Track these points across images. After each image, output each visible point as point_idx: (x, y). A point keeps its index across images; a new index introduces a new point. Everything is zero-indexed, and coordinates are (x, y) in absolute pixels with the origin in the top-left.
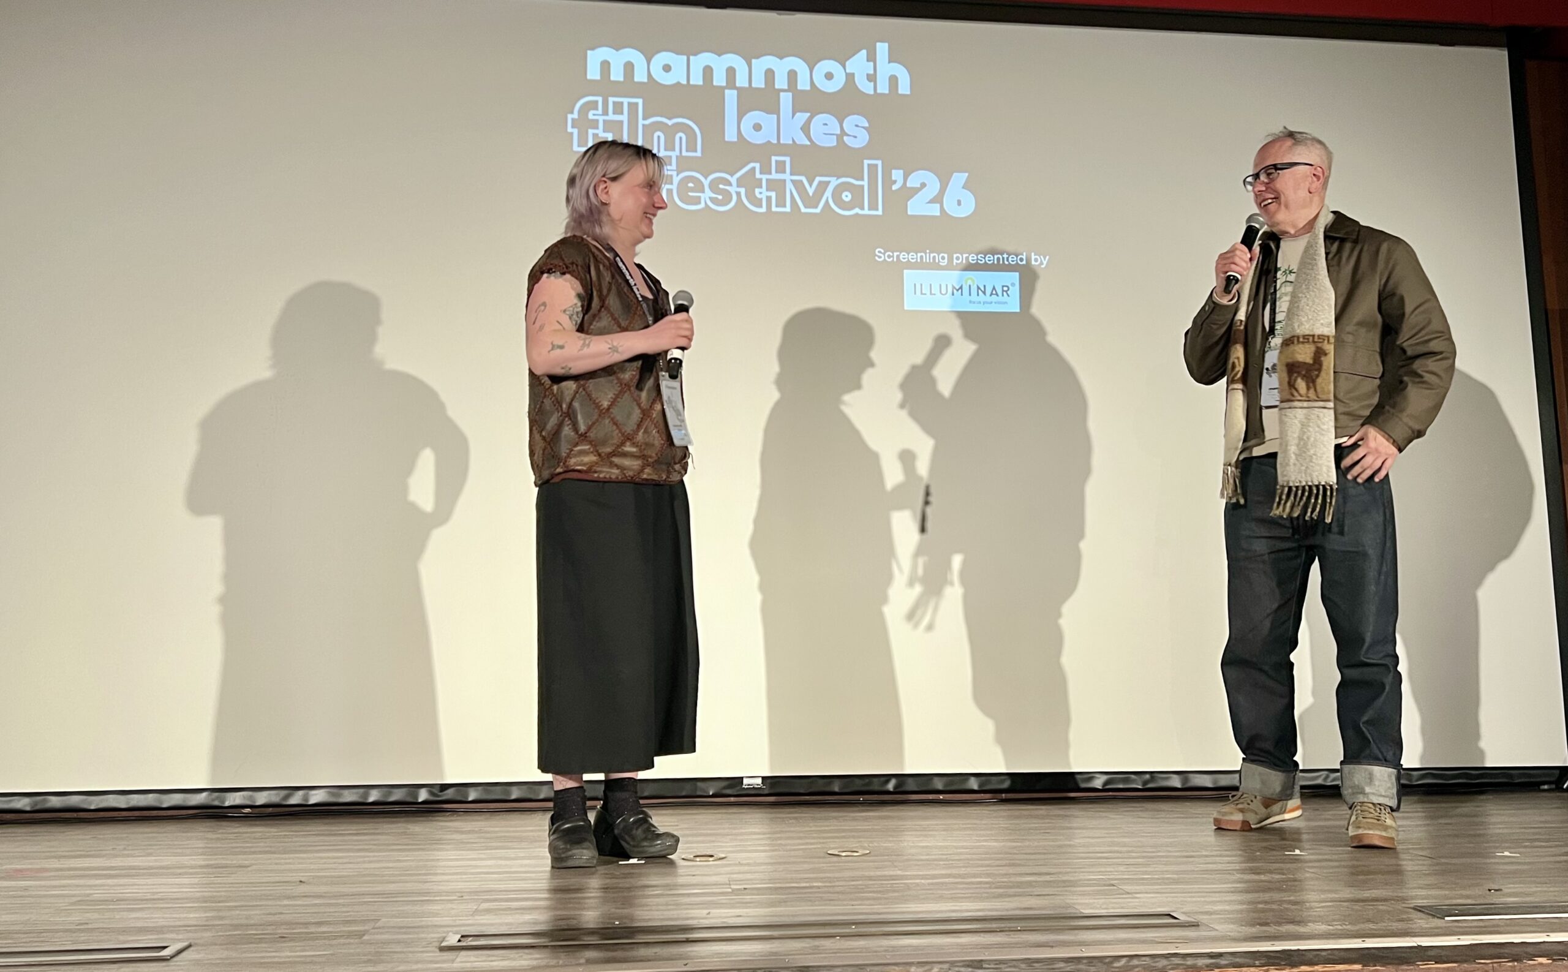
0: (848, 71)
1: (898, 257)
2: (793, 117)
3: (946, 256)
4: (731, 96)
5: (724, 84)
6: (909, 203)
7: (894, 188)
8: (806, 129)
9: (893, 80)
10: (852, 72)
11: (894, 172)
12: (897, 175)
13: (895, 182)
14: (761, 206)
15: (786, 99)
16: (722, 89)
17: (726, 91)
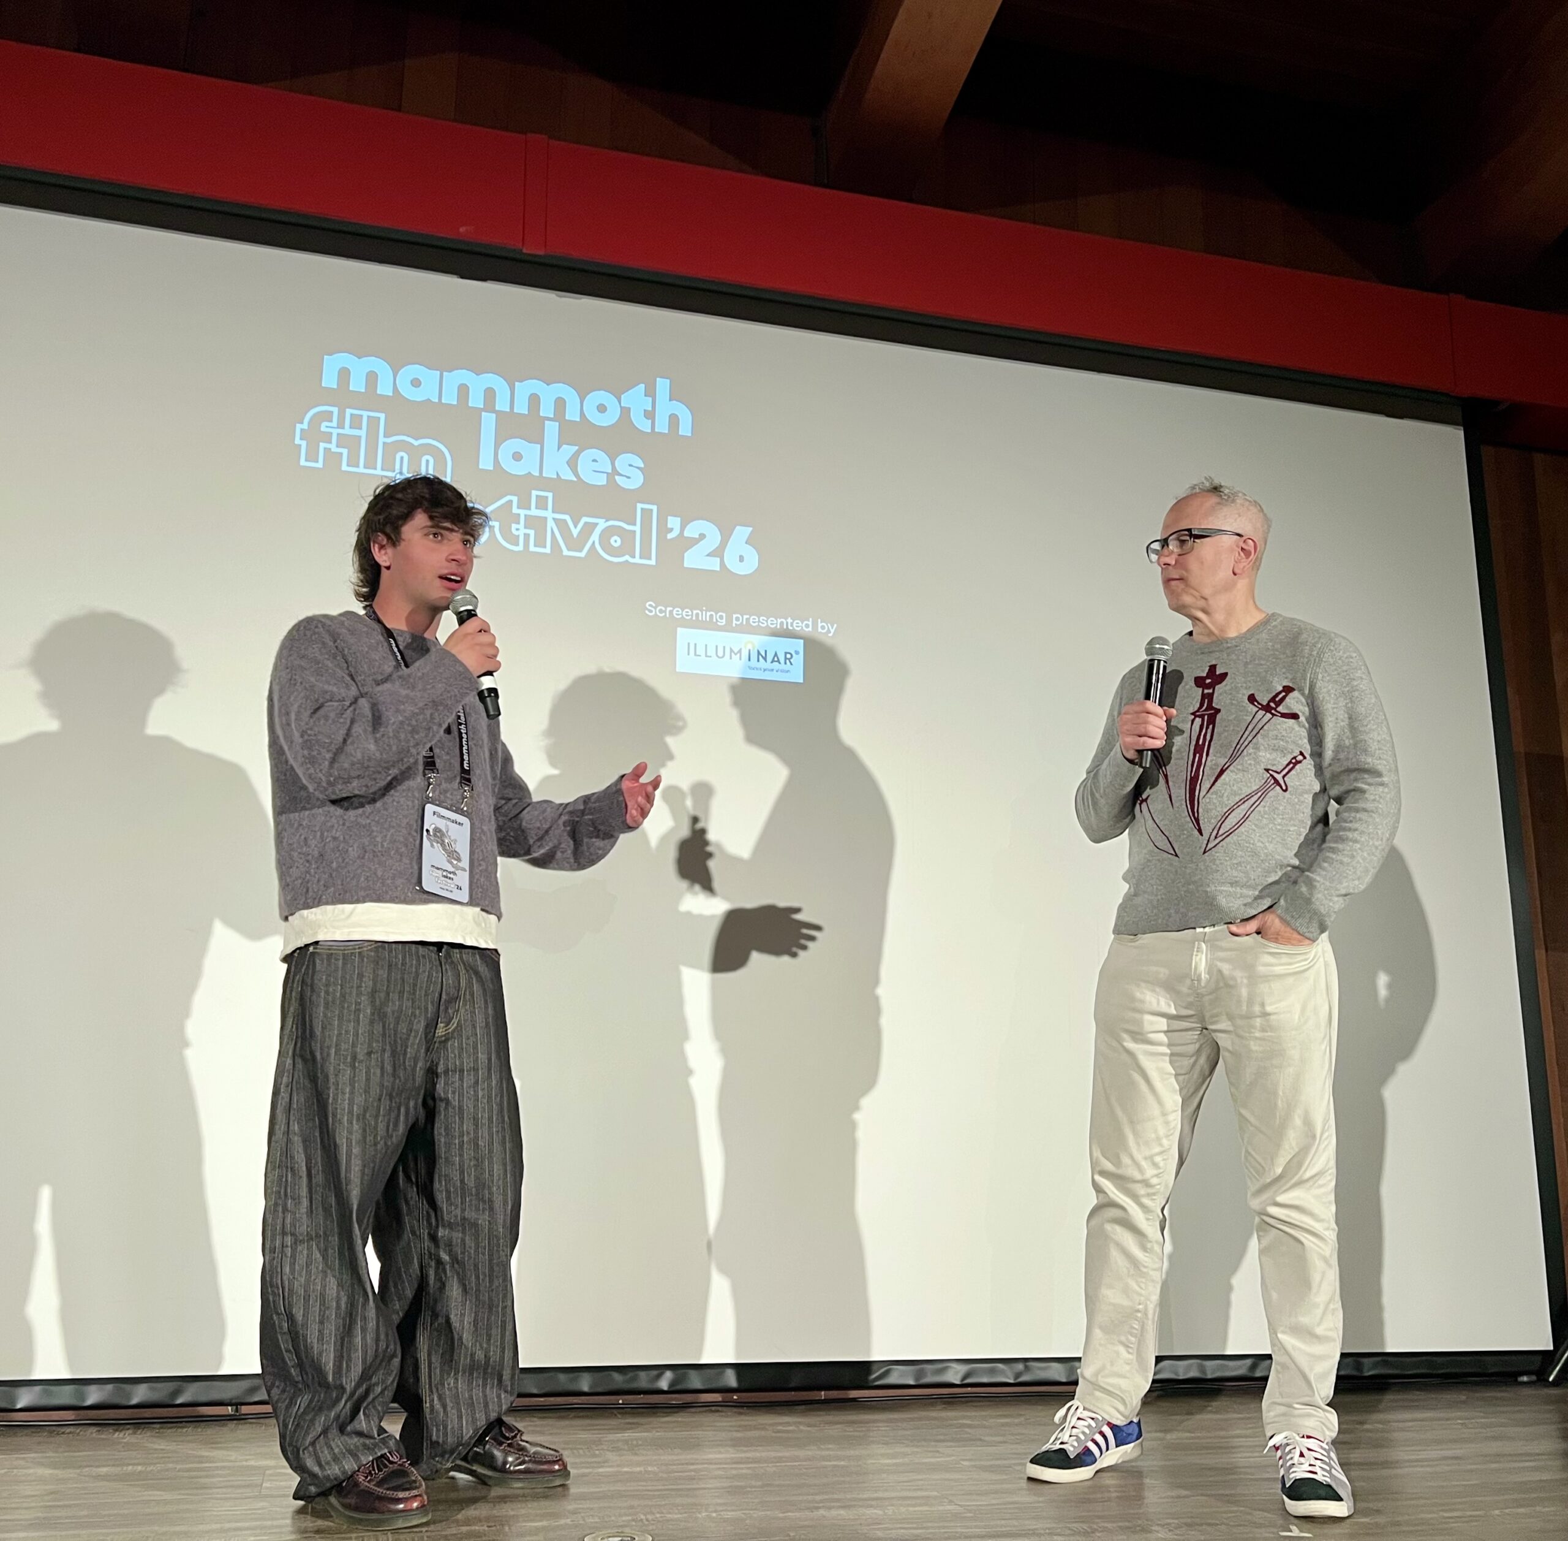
0: (622, 405)
1: (671, 612)
2: (559, 449)
3: (724, 615)
4: (489, 421)
5: (481, 406)
6: (686, 554)
7: (670, 536)
8: (572, 463)
9: (674, 420)
10: (627, 406)
11: (670, 518)
12: (674, 522)
13: (671, 530)
14: (518, 545)
15: (552, 430)
16: (479, 411)
17: (483, 414)
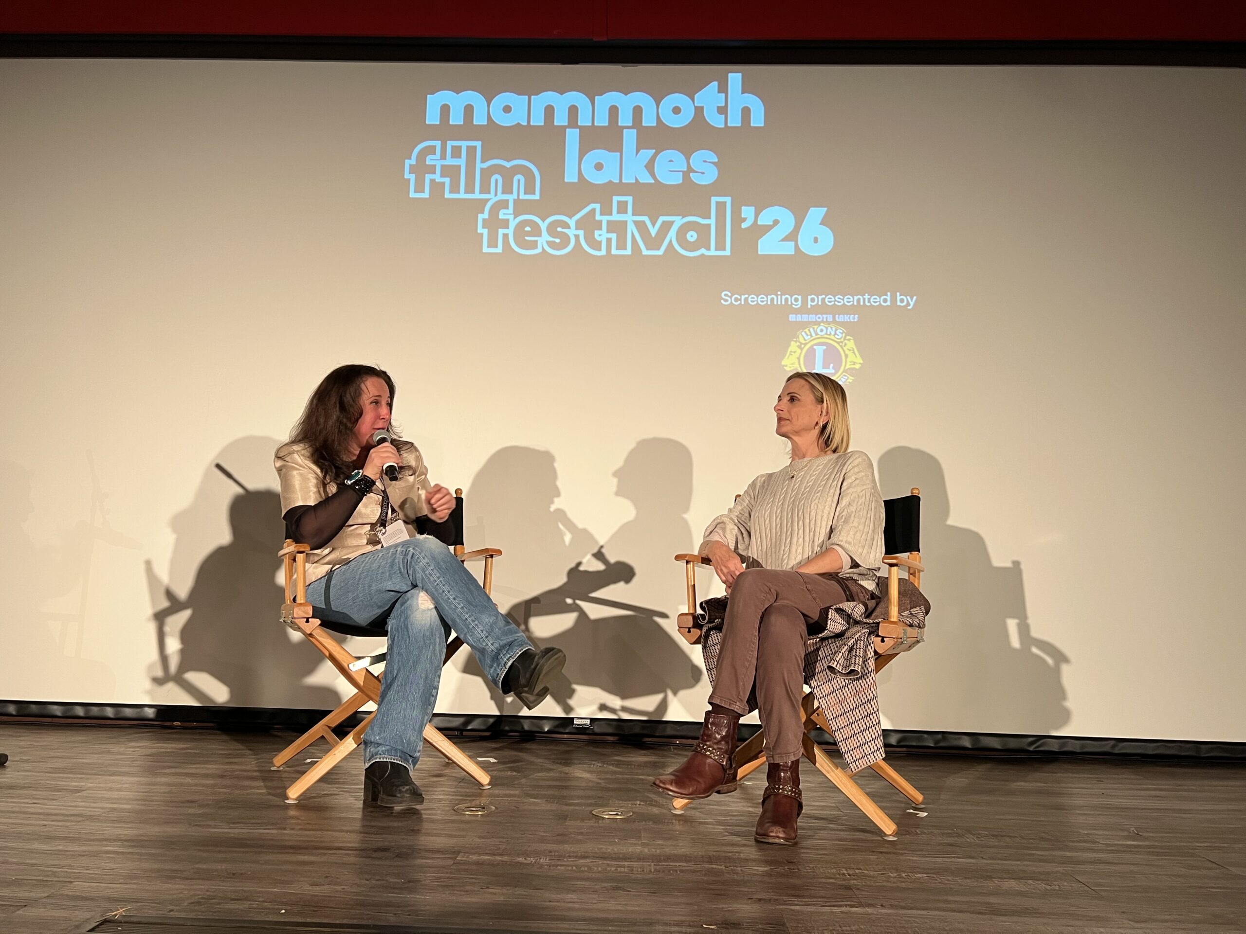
0: (696, 105)
1: (746, 300)
2: (637, 154)
3: (799, 297)
4: (572, 137)
5: (566, 124)
6: (759, 241)
7: (744, 225)
8: (650, 167)
9: (746, 112)
10: (701, 105)
11: (744, 209)
12: (748, 212)
13: (744, 220)
14: (600, 250)
15: (630, 137)
16: (563, 129)
17: (567, 130)
